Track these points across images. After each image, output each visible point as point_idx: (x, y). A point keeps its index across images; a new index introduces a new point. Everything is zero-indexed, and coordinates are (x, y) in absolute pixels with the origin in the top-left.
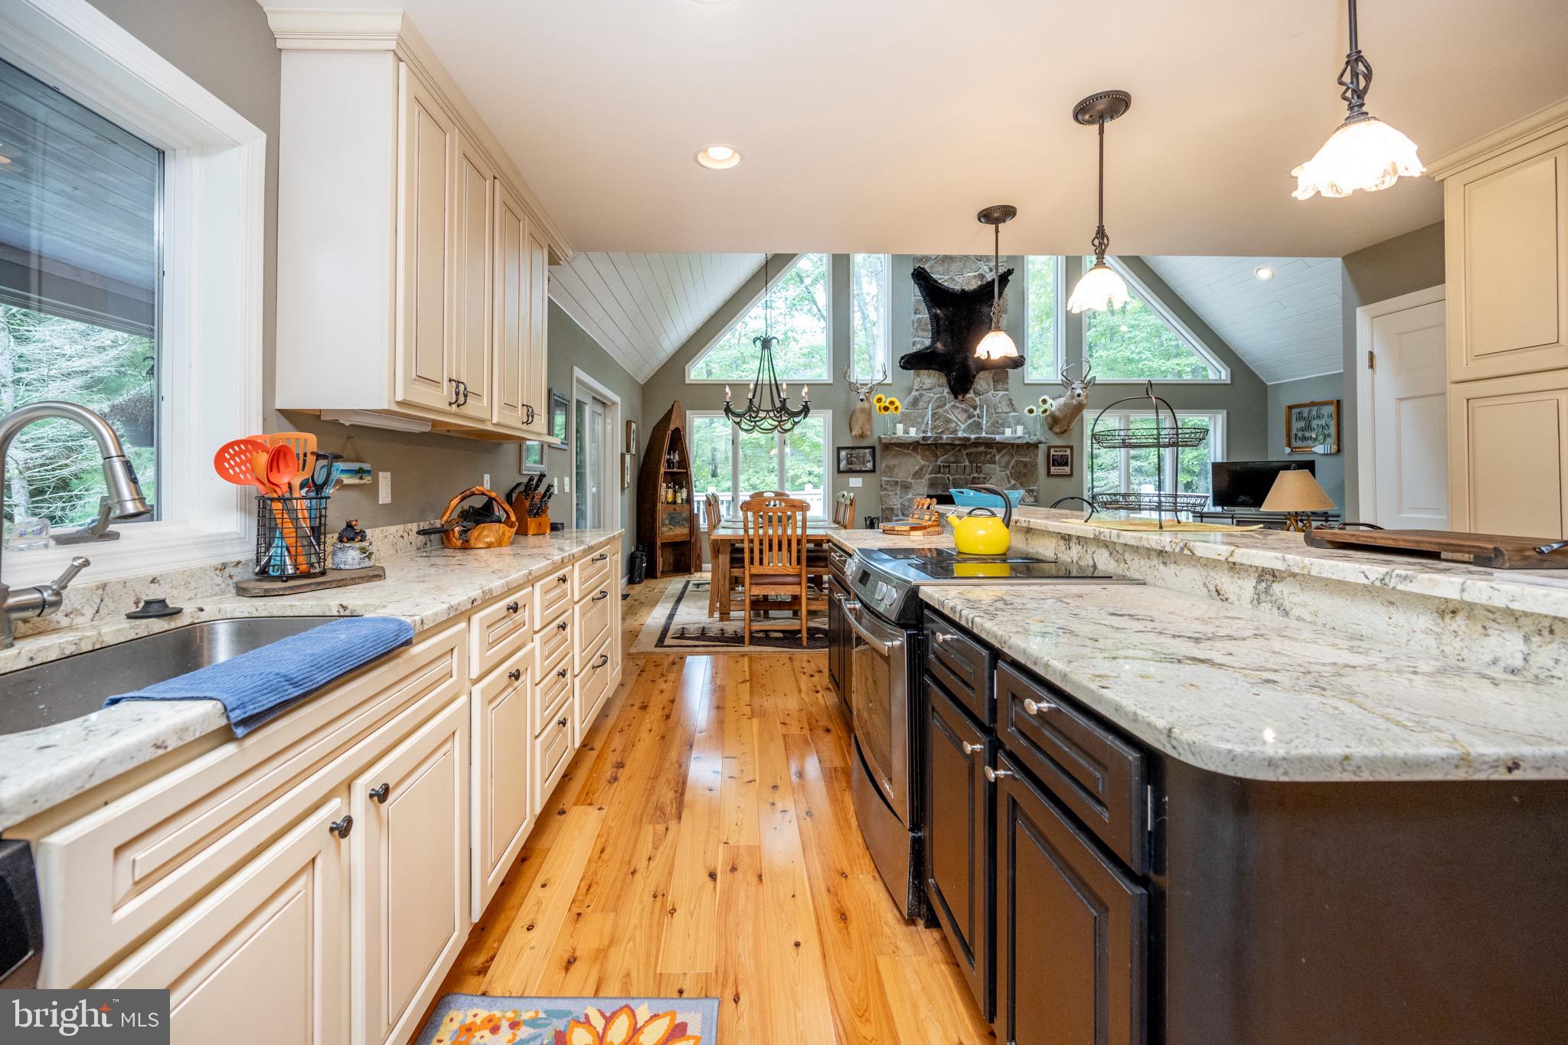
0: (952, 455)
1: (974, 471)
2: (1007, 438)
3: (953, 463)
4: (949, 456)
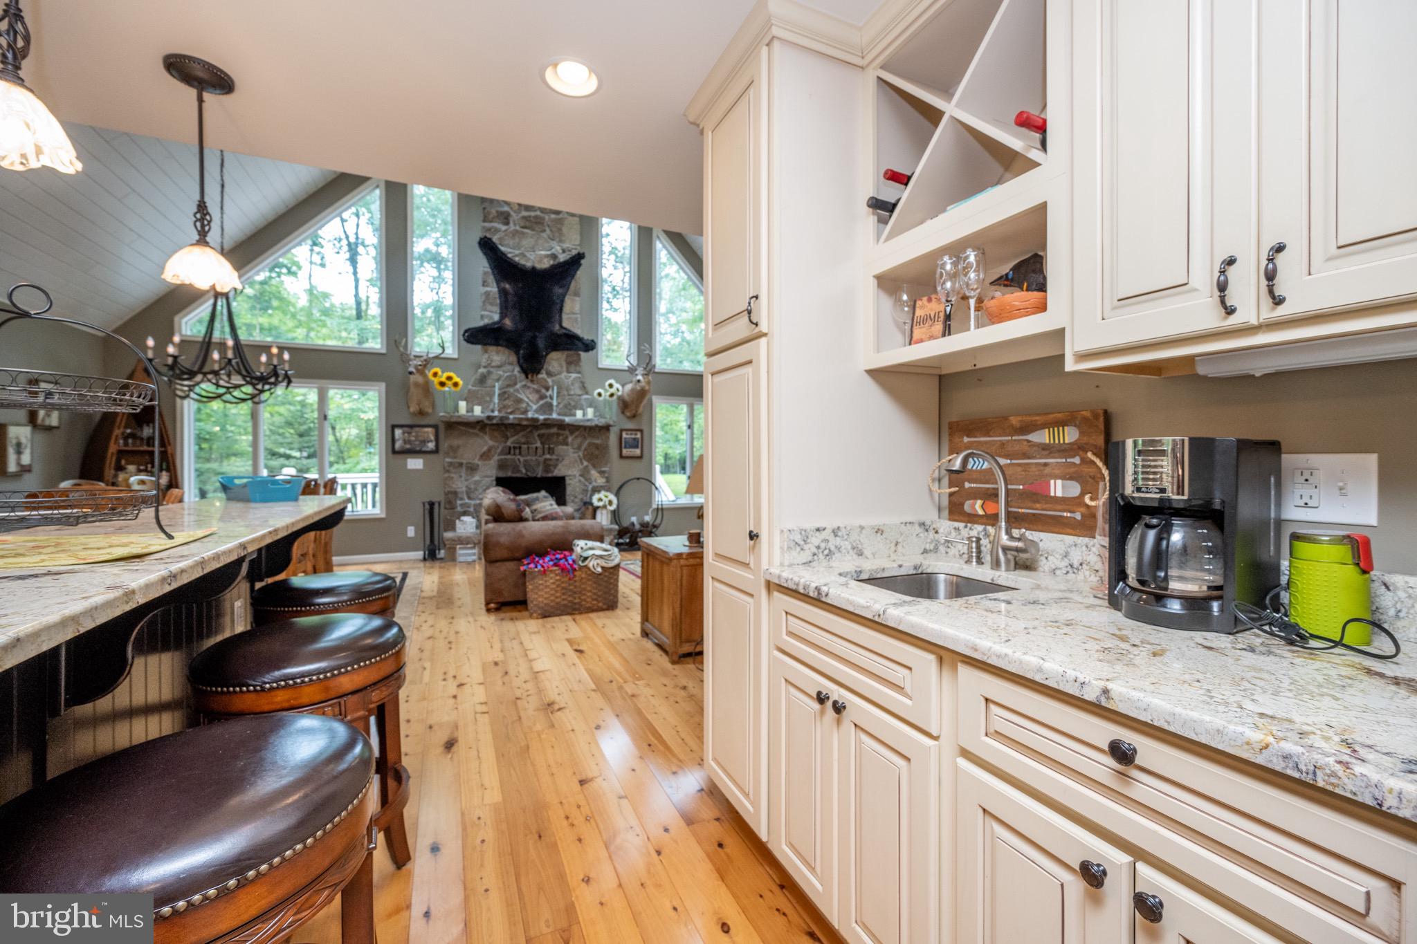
0: (523, 436)
1: (546, 451)
2: (577, 420)
3: (524, 444)
4: (520, 437)
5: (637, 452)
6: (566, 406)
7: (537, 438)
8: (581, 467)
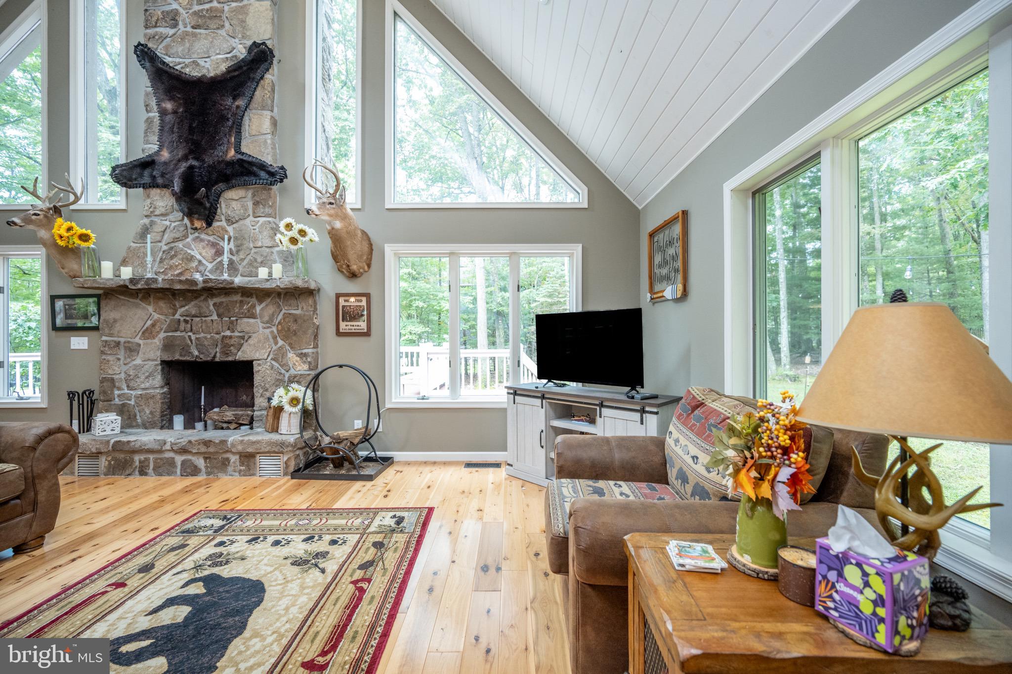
0: (195, 305)
3: (197, 316)
4: (191, 307)
5: (362, 325)
6: (250, 264)
7: (212, 307)
8: (275, 348)
